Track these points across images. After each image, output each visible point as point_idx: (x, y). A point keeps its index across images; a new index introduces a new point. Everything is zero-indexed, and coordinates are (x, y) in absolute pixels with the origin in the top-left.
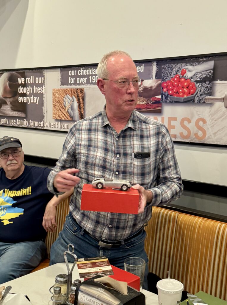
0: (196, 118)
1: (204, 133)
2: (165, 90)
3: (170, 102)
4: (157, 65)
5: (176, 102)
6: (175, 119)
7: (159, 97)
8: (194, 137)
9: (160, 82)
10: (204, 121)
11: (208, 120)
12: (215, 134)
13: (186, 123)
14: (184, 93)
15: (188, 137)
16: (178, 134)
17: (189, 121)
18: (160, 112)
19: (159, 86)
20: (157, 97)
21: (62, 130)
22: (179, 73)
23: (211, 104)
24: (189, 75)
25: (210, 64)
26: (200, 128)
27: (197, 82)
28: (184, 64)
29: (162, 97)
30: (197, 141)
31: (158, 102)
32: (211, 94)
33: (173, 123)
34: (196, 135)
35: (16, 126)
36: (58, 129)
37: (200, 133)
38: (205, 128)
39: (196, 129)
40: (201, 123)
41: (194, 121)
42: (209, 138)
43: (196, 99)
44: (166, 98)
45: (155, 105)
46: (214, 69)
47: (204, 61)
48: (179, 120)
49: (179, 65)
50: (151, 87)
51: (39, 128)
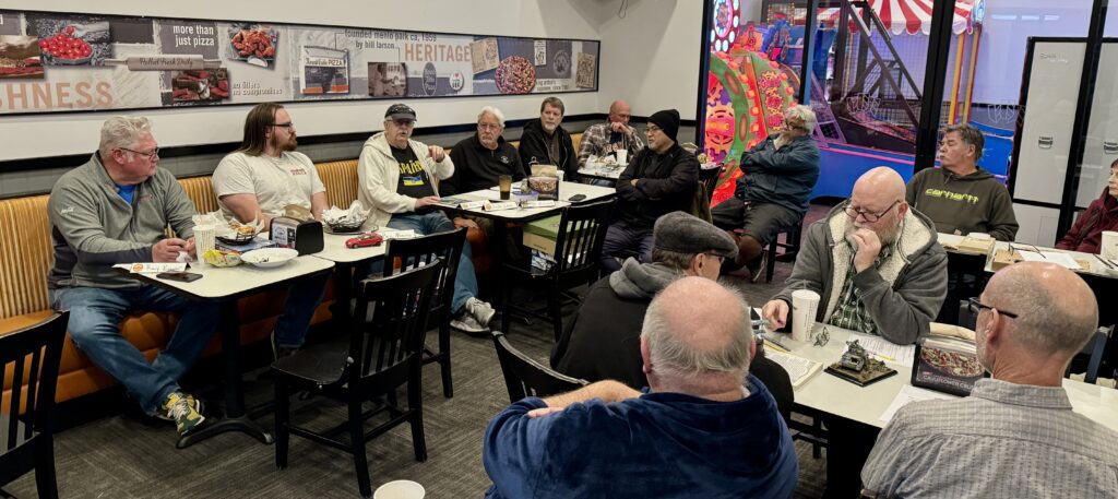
0: (96, 82)
1: (110, 98)
2: (45, 49)
3: (56, 64)
4: (27, 18)
5: (64, 64)
6: (68, 85)
7: (38, 58)
8: (97, 103)
9: (35, 39)
10: (108, 86)
11: (111, 82)
12: (122, 98)
13: (83, 88)
14: (75, 54)
15: (88, 104)
16: (75, 102)
17: (88, 86)
18: (42, 77)
19: (35, 43)
20: (34, 58)
22: (64, 31)
23: (113, 67)
24: (78, 34)
25: (105, 25)
26: (104, 93)
27: (91, 43)
28: (69, 21)
29: (42, 58)
30: (101, 108)
31: (36, 65)
32: (111, 56)
33: (64, 90)
34: (99, 101)
37: (104, 99)
38: (109, 93)
39: (98, 95)
40: (103, 88)
41: (93, 86)
42: (116, 103)
43: (93, 62)
44: (50, 59)
45: (32, 69)
46: (111, 30)
47: (96, 21)
48: (73, 86)
49: (62, 22)
50: (21, 46)
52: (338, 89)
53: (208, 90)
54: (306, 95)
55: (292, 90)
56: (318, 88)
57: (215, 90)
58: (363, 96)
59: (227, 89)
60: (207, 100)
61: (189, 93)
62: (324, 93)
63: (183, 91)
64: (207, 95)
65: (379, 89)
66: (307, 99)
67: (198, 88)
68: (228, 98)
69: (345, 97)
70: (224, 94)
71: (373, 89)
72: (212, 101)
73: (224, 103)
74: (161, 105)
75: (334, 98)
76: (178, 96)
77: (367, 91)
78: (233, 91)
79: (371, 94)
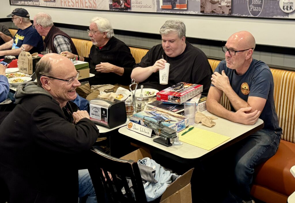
1: (96, 5)
8: (93, 7)
12: (99, 5)
15: (91, 7)
21: (47, 6)
26: (95, 3)
30: (94, 9)
34: (94, 6)
35: (28, 5)
36: (46, 6)
37: (95, 5)
38: (96, 3)
39: (93, 3)
42: (97, 7)
51: (38, 5)
52: (180, 7)
53: (123, 4)
54: (163, 9)
55: (156, 6)
56: (169, 6)
57: (126, 4)
58: (196, 13)
59: (129, 4)
60: (123, 9)
61: (117, 4)
62: (172, 9)
63: (115, 3)
64: (123, 6)
65: (209, 8)
66: (163, 12)
67: (120, 2)
68: (130, 8)
69: (184, 13)
70: (129, 6)
71: (204, 8)
72: (125, 9)
73: (129, 11)
74: (109, 10)
75: (178, 13)
76: (114, 6)
77: (199, 9)
78: (132, 5)
79: (202, 12)
